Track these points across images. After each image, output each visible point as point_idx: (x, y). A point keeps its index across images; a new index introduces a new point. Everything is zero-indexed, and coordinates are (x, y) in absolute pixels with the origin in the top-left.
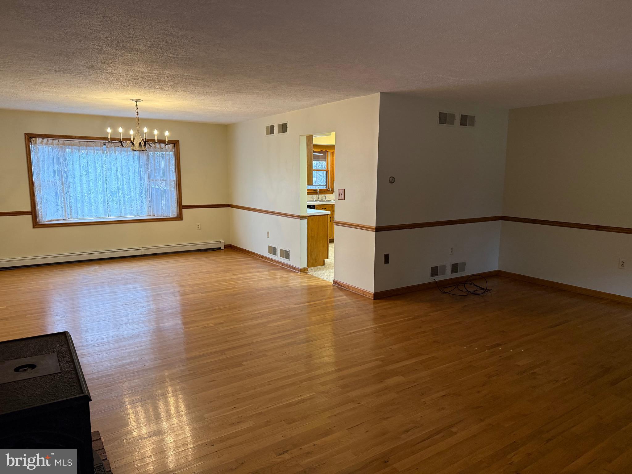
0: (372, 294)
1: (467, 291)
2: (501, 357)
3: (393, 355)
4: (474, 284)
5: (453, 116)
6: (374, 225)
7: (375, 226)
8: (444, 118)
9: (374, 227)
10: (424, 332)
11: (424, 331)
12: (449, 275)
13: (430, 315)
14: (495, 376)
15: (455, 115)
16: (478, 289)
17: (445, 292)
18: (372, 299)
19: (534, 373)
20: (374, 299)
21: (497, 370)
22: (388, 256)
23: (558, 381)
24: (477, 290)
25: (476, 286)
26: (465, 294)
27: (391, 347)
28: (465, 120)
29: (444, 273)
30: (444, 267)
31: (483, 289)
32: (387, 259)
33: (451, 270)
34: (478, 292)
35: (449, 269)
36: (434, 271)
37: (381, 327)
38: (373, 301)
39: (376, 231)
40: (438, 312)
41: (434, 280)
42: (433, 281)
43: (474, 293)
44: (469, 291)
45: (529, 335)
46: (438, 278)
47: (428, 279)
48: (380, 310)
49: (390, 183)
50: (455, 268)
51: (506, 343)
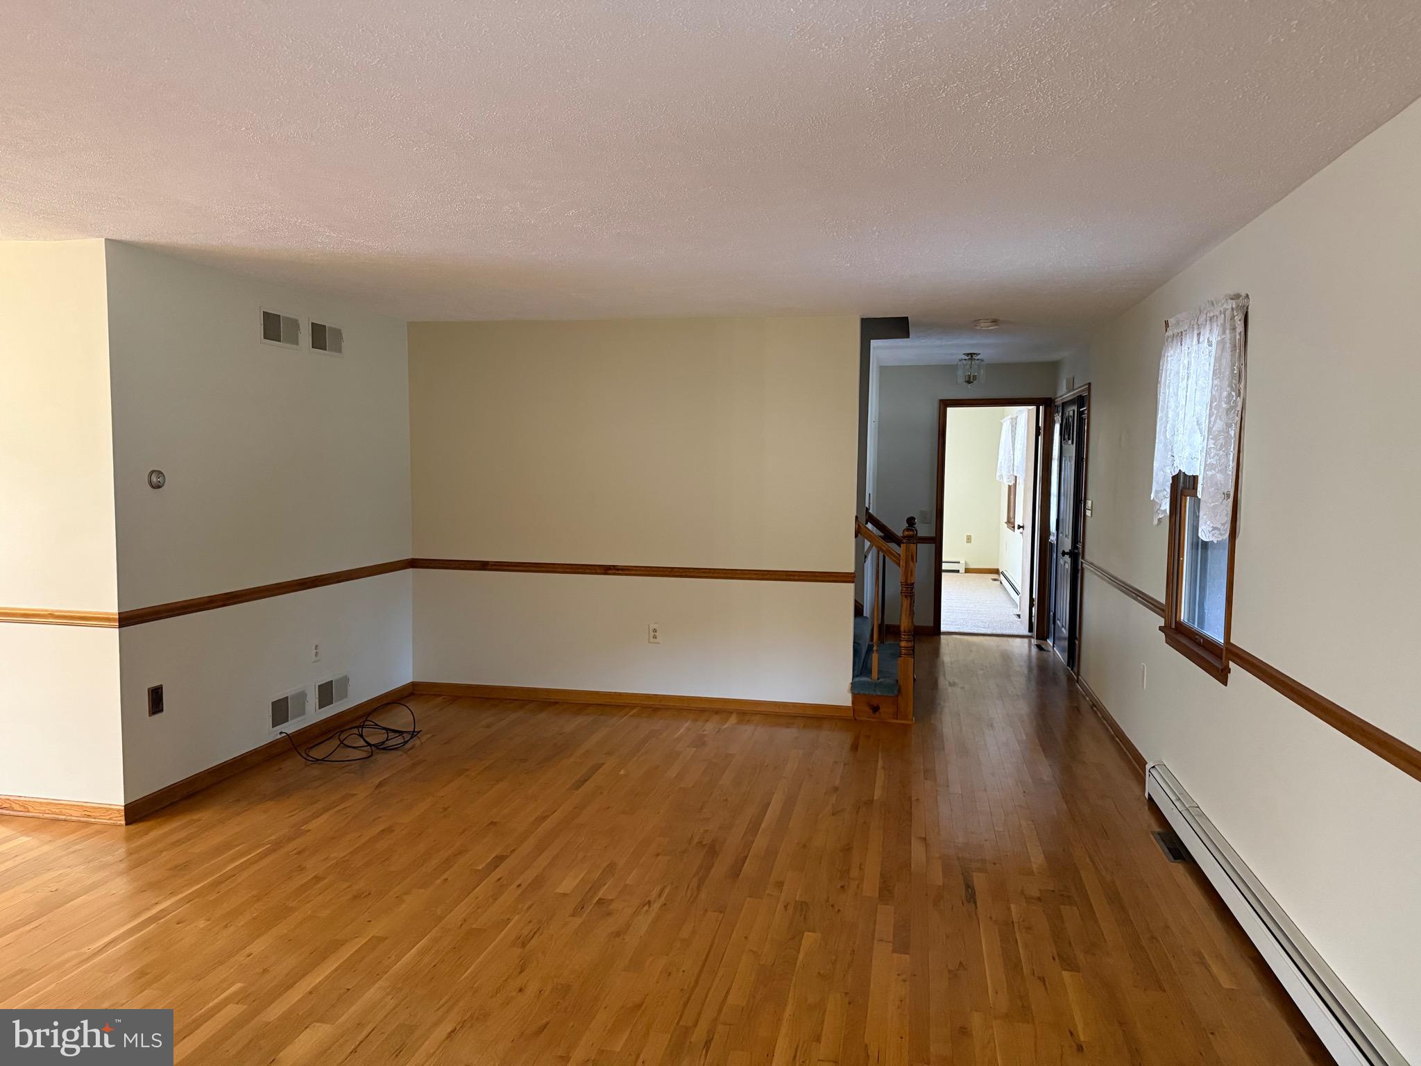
0: (118, 810)
1: (369, 744)
2: (519, 886)
3: (265, 971)
4: (377, 725)
5: (294, 324)
6: (112, 608)
7: (116, 611)
8: (273, 327)
9: (113, 614)
10: (317, 879)
11: (315, 877)
12: (314, 714)
13: (309, 830)
14: (533, 937)
15: (299, 322)
16: (389, 738)
17: (318, 760)
18: (120, 825)
19: (600, 902)
20: (126, 824)
21: (530, 922)
22: (160, 691)
23: (649, 902)
24: (387, 740)
25: (384, 728)
26: (364, 755)
27: (247, 951)
28: (320, 337)
29: (302, 712)
30: (302, 696)
31: (401, 733)
32: (156, 700)
33: (317, 700)
34: (390, 743)
35: (313, 699)
36: (280, 711)
37: (188, 900)
38: (124, 829)
39: (120, 626)
40: (325, 816)
41: (281, 733)
42: (279, 736)
43: (381, 747)
44: (373, 745)
45: (547, 817)
46: (291, 727)
47: (265, 733)
48: (162, 851)
49: (154, 488)
50: (326, 693)
51: (514, 850)
